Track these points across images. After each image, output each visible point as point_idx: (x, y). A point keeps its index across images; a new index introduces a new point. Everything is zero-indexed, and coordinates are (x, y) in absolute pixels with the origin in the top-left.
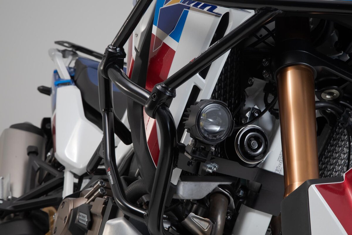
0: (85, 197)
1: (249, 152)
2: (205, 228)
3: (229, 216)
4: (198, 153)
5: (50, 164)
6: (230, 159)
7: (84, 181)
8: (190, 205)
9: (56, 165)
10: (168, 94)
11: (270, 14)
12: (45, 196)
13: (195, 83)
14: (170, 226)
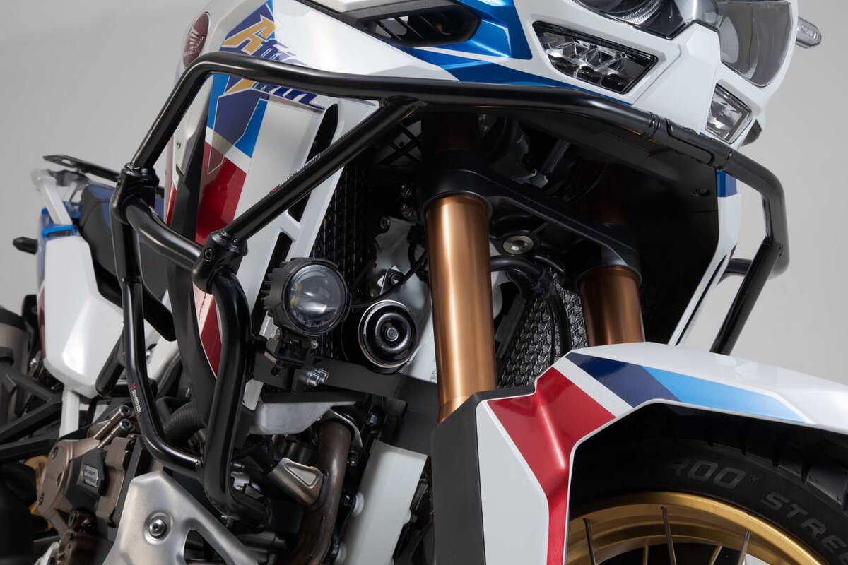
0: (94, 437)
1: (383, 347)
2: (310, 484)
3: (353, 460)
4: (288, 352)
5: (36, 380)
6: (350, 362)
7: (98, 407)
8: (285, 444)
9: (48, 380)
10: (233, 249)
11: (406, 107)
12: (27, 436)
13: (282, 228)
14: (247, 482)
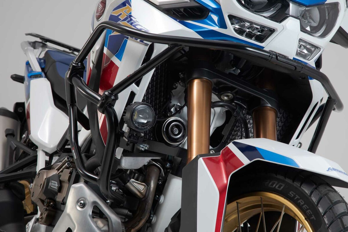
0: (55, 169)
1: (172, 136)
2: (142, 190)
3: (160, 182)
4: (132, 137)
5: (25, 144)
6: (159, 142)
7: (54, 158)
8: (133, 174)
9: (30, 145)
10: (113, 98)
11: (177, 48)
12: (21, 170)
13: (132, 89)
14: (117, 188)
